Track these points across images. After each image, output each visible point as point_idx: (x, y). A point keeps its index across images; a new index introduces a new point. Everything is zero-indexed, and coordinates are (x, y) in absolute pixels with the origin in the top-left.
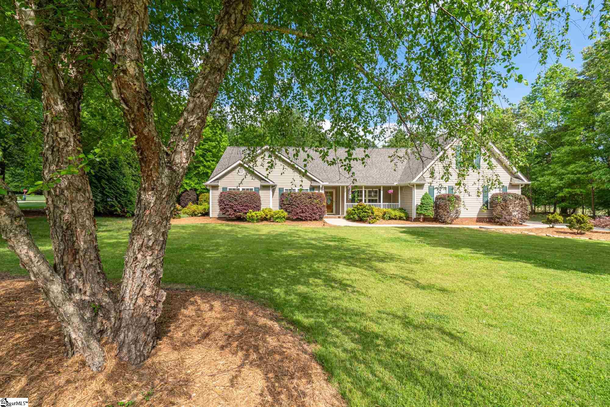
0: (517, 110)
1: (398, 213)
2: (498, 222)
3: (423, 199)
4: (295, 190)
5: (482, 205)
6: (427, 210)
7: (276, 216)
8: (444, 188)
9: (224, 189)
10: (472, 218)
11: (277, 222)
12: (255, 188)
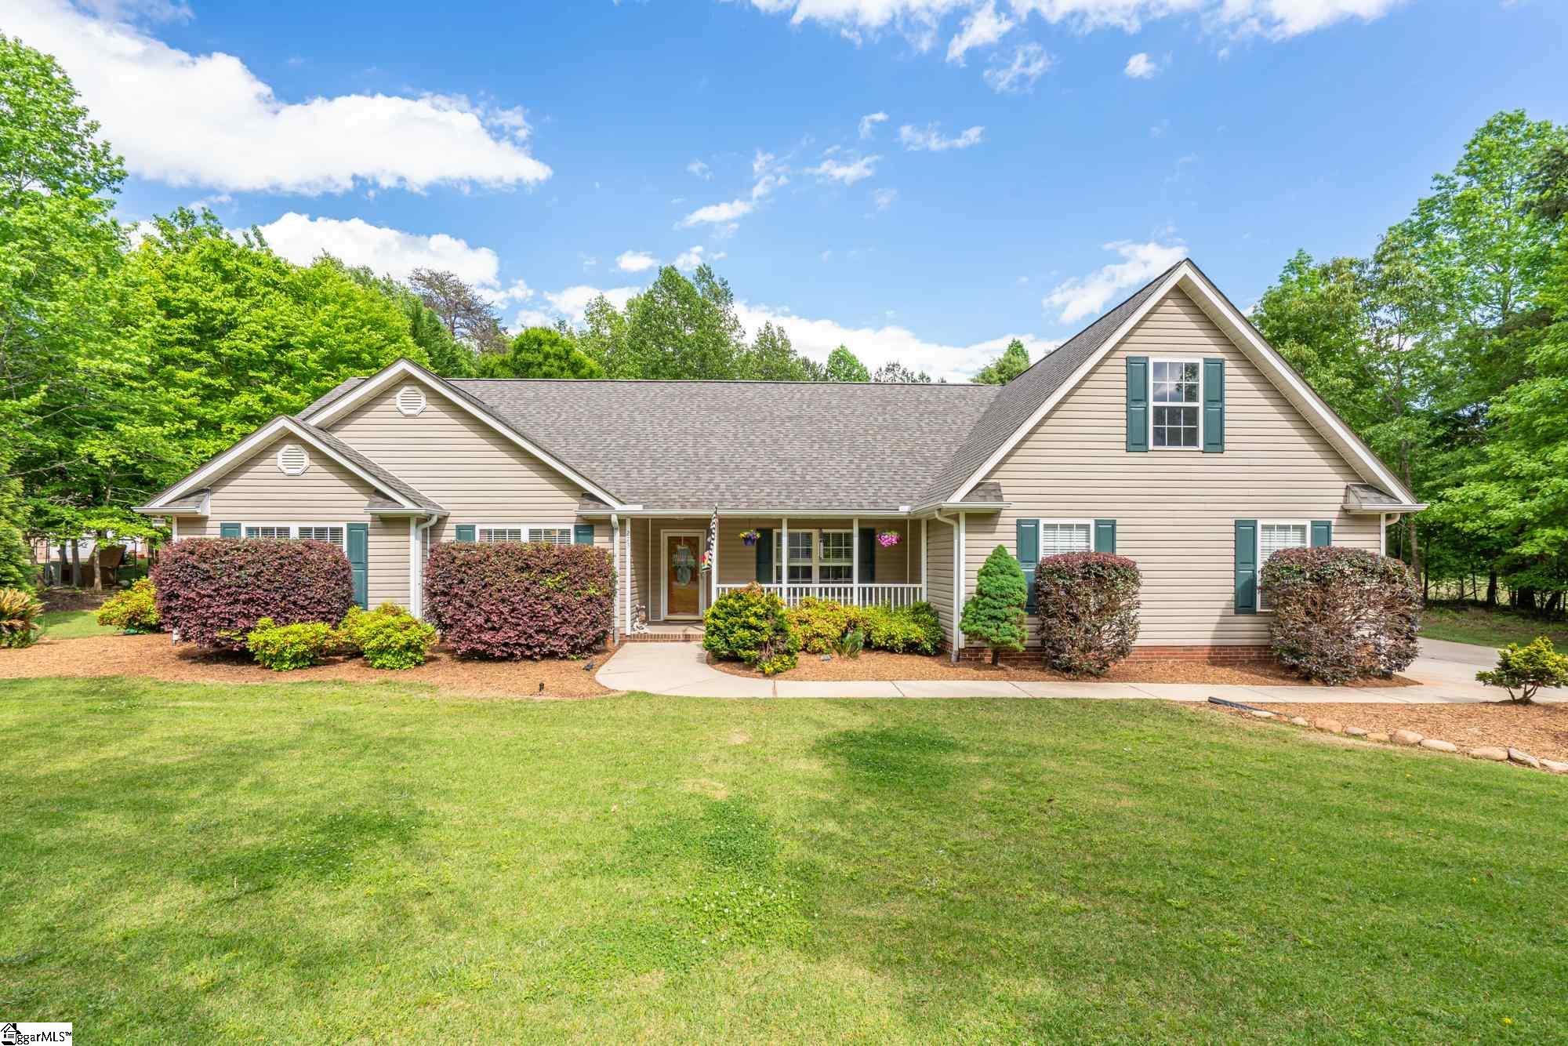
0: (1372, 267)
1: (903, 628)
2: (1294, 668)
3: (985, 573)
4: (518, 532)
5: (1231, 597)
6: (999, 619)
7: (373, 643)
8: (1079, 527)
9: (229, 529)
10: (1191, 648)
11: (383, 666)
12: (351, 527)
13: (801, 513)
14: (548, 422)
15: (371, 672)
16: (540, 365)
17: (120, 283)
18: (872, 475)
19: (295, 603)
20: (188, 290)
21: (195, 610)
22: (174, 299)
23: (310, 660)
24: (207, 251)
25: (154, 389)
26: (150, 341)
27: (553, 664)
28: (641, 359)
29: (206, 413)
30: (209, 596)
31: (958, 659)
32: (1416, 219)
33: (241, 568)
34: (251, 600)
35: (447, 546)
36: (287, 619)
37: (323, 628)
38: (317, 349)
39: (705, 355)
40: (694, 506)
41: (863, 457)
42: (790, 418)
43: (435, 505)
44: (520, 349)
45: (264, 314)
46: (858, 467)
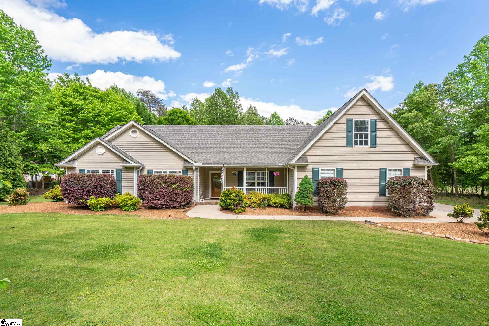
0: (442, 86)
1: (279, 200)
2: (396, 213)
3: (301, 184)
4: (166, 172)
5: (379, 191)
6: (305, 197)
7: (123, 204)
8: (332, 170)
9: (82, 171)
10: (366, 207)
11: (125, 210)
12: (117, 170)
13: (250, 165)
14: (176, 138)
15: (122, 212)
16: (176, 120)
17: (50, 98)
18: (272, 154)
19: (100, 192)
20: (69, 99)
21: (73, 194)
22: (65, 101)
23: (105, 208)
24: (74, 87)
25: (60, 129)
26: (59, 115)
27: (174, 210)
28: (209, 117)
29: (75, 136)
30: (76, 190)
31: (295, 210)
32: (458, 70)
33: (85, 182)
34: (88, 191)
35: (144, 176)
36: (98, 197)
37: (108, 199)
38: (107, 116)
39: (229, 116)
40: (218, 164)
41: (270, 149)
42: (249, 137)
43: (141, 164)
44: (170, 115)
45: (92, 106)
46: (269, 152)
